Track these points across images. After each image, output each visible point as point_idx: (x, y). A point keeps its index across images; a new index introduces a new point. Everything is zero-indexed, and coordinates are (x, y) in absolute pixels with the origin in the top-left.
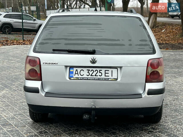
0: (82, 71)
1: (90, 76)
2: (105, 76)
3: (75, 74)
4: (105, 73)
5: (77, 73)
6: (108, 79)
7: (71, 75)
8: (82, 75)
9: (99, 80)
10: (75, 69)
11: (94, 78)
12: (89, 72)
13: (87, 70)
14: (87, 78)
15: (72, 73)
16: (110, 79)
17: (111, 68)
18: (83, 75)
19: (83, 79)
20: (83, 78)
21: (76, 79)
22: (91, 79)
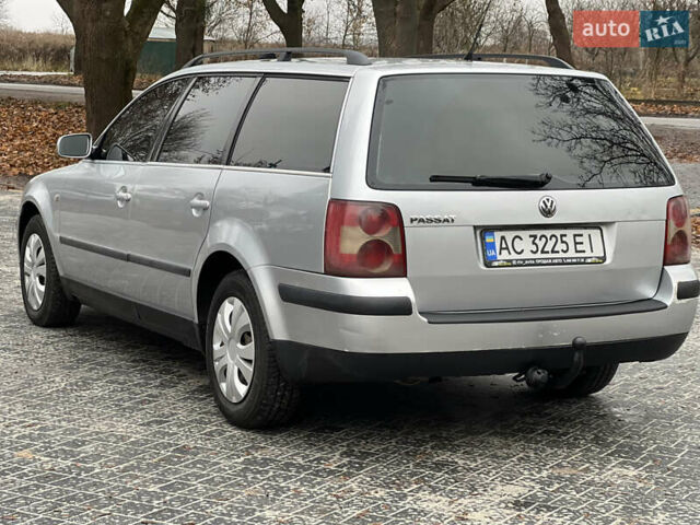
0: (517, 240)
1: (539, 255)
2: (577, 251)
3: (501, 249)
4: (576, 243)
5: (504, 246)
6: (585, 258)
7: (491, 253)
8: (519, 251)
9: (563, 264)
10: (498, 235)
11: (552, 259)
12: (537, 241)
13: (531, 236)
14: (535, 260)
15: (492, 246)
16: (589, 261)
17: (586, 228)
18: (522, 251)
19: (523, 263)
20: (524, 260)
21: (505, 263)
22: (545, 262)
